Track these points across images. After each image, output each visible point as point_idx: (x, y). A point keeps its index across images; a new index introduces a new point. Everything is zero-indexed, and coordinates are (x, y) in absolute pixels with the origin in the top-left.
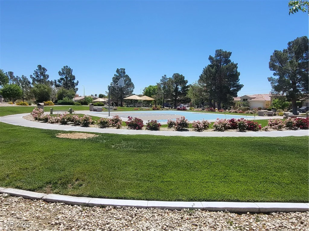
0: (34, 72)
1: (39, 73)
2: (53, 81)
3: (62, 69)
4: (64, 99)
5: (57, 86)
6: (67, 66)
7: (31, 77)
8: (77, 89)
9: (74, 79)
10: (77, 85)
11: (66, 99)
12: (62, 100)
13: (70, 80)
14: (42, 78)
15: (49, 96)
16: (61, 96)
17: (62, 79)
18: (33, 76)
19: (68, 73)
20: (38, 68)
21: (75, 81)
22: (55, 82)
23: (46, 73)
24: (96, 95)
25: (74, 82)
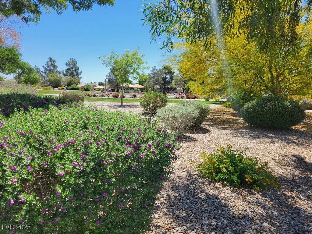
0: (46, 63)
1: (50, 64)
2: (61, 71)
3: (68, 61)
4: (72, 85)
5: (65, 75)
6: (73, 59)
7: (43, 68)
8: (81, 78)
9: (78, 69)
10: (81, 74)
11: (73, 86)
12: (71, 86)
13: (75, 70)
14: (52, 68)
15: (60, 83)
16: (69, 84)
17: (68, 69)
18: (45, 66)
19: (73, 64)
20: (49, 60)
21: (79, 71)
22: (63, 72)
23: (56, 64)
24: (95, 83)
25: (78, 72)
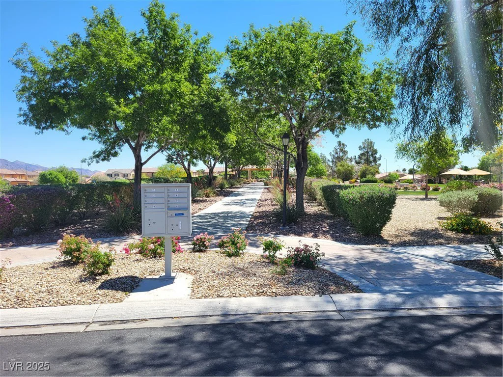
0: (333, 149)
1: (339, 150)
2: (353, 157)
3: (363, 143)
4: (367, 176)
5: (357, 163)
6: (368, 139)
7: (330, 155)
8: (380, 165)
9: (376, 153)
10: (380, 159)
11: (369, 177)
12: (365, 178)
13: (372, 155)
14: (341, 154)
15: (352, 174)
16: (363, 174)
17: (362, 154)
18: (333, 153)
19: (369, 147)
20: (337, 145)
21: (378, 156)
22: (355, 159)
23: (346, 149)
24: (404, 170)
25: (376, 157)
